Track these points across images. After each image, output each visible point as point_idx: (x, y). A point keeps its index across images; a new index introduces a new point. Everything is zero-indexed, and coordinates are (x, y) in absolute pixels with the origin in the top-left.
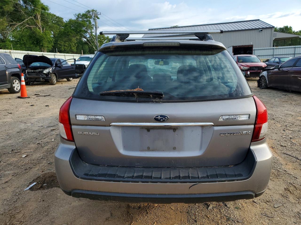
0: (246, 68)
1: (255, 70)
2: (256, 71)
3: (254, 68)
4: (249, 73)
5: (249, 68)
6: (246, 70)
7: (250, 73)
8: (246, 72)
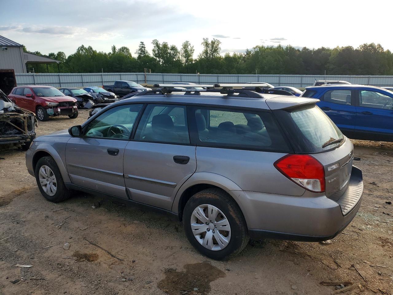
0: (55, 104)
1: (65, 106)
2: (67, 107)
3: (65, 104)
4: (59, 110)
5: (58, 104)
6: (54, 107)
7: (61, 110)
8: (54, 109)
